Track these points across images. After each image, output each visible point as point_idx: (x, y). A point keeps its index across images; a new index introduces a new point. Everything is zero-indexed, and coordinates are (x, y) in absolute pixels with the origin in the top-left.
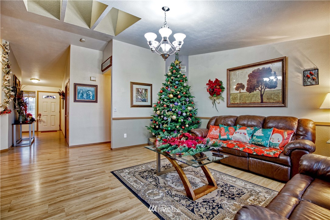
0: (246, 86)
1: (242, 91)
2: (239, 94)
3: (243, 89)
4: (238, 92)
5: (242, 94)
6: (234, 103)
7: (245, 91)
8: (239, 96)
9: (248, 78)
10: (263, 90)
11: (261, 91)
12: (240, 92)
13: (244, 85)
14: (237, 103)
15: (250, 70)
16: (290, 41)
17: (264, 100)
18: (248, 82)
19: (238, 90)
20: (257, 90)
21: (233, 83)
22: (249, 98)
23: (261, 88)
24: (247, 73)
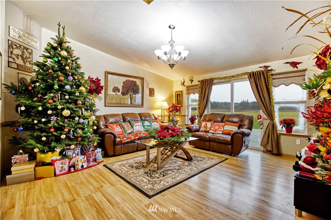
0: (121, 90)
1: (118, 93)
2: (115, 96)
3: (119, 92)
4: (115, 94)
5: (118, 96)
6: (111, 103)
7: (120, 93)
8: (115, 97)
9: (123, 85)
10: (132, 95)
11: (131, 96)
12: (116, 94)
13: (119, 89)
14: (114, 103)
15: (125, 79)
16: (145, 70)
17: (132, 103)
18: (122, 87)
19: (115, 92)
20: (128, 95)
21: (110, 85)
22: (123, 100)
23: (131, 93)
24: (122, 80)
